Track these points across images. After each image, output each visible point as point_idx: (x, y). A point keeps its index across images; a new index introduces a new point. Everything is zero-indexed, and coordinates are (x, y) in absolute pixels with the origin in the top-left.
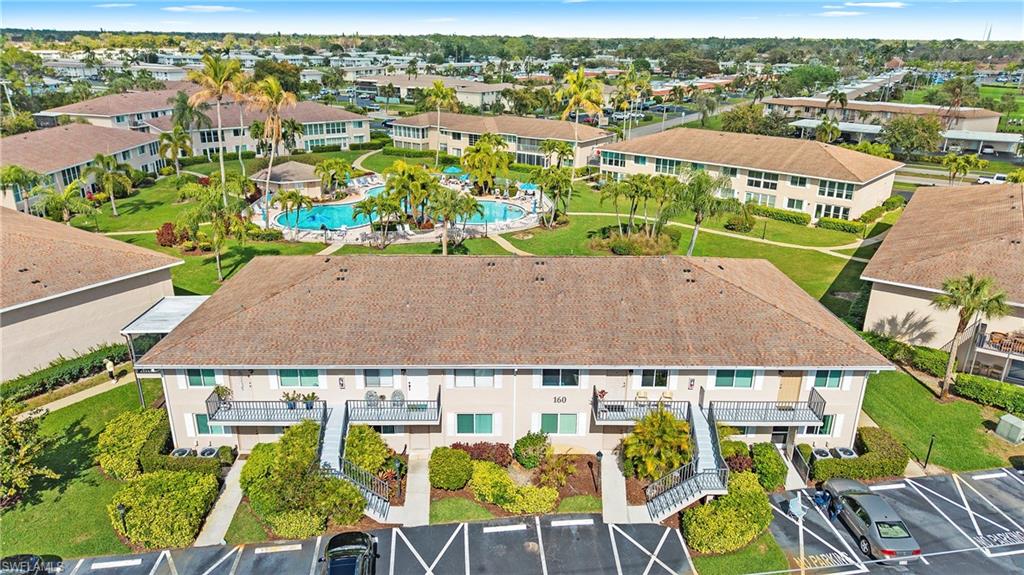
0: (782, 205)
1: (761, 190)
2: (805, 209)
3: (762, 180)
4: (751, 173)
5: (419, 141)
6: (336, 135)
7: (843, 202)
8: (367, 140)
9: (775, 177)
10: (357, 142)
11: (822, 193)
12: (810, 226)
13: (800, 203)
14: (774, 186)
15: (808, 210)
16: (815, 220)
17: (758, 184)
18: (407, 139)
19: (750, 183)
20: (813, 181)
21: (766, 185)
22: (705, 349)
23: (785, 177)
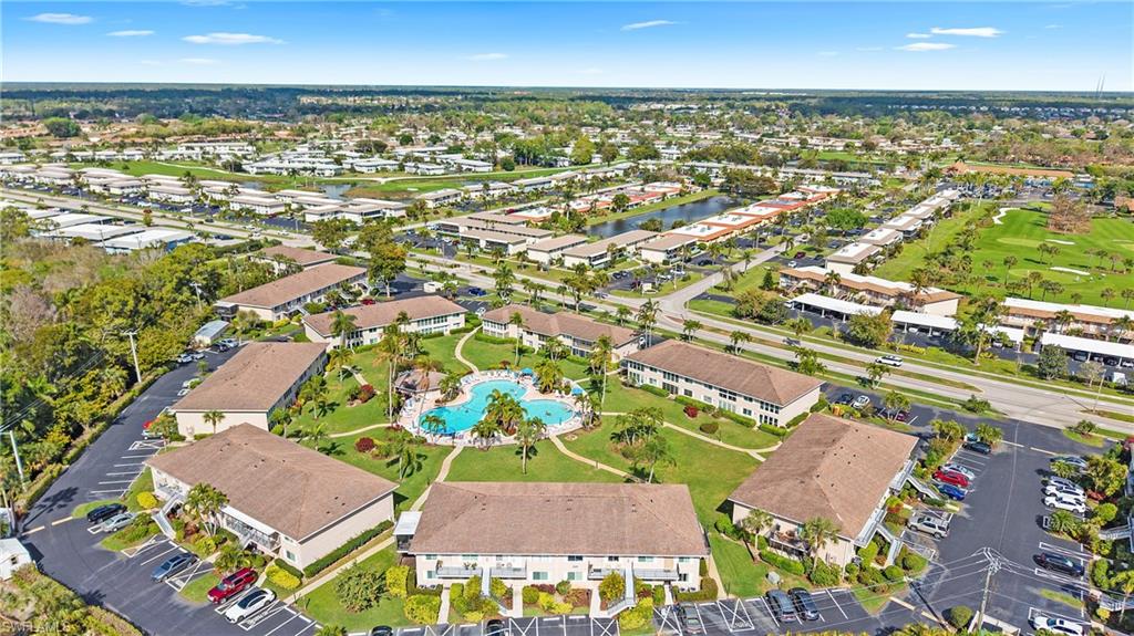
0: (740, 412)
1: (727, 400)
2: (752, 417)
3: (728, 395)
4: (721, 390)
5: (503, 332)
6: (441, 324)
7: (773, 415)
8: (462, 325)
9: (735, 394)
10: (455, 327)
11: (762, 407)
12: (755, 428)
13: (750, 413)
14: (734, 399)
15: (755, 417)
16: (758, 424)
17: (725, 396)
18: (493, 329)
19: (721, 395)
20: (757, 401)
21: (730, 398)
22: (633, 547)
23: (740, 396)
